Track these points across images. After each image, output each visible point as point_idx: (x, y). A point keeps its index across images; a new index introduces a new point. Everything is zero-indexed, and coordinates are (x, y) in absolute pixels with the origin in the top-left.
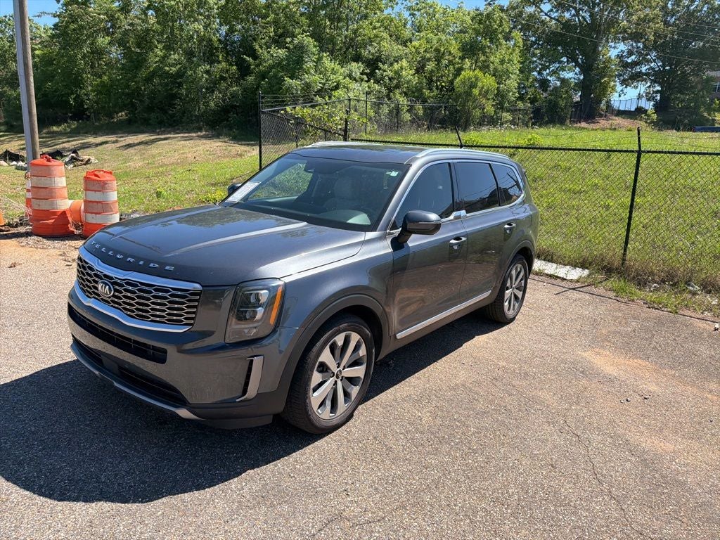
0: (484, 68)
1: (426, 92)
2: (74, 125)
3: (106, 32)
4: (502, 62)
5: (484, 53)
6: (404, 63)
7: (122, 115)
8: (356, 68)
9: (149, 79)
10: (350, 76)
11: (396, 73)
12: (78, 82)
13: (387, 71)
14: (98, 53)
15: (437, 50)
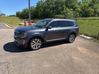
0: (93, 8)
1: (82, 12)
2: (38, 19)
3: (41, 7)
4: (96, 7)
5: (93, 6)
6: (79, 8)
7: (43, 17)
8: (71, 9)
9: (46, 13)
10: (70, 11)
11: (78, 10)
12: (38, 13)
13: (76, 9)
14: (41, 10)
15: (85, 6)
